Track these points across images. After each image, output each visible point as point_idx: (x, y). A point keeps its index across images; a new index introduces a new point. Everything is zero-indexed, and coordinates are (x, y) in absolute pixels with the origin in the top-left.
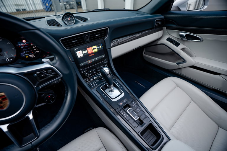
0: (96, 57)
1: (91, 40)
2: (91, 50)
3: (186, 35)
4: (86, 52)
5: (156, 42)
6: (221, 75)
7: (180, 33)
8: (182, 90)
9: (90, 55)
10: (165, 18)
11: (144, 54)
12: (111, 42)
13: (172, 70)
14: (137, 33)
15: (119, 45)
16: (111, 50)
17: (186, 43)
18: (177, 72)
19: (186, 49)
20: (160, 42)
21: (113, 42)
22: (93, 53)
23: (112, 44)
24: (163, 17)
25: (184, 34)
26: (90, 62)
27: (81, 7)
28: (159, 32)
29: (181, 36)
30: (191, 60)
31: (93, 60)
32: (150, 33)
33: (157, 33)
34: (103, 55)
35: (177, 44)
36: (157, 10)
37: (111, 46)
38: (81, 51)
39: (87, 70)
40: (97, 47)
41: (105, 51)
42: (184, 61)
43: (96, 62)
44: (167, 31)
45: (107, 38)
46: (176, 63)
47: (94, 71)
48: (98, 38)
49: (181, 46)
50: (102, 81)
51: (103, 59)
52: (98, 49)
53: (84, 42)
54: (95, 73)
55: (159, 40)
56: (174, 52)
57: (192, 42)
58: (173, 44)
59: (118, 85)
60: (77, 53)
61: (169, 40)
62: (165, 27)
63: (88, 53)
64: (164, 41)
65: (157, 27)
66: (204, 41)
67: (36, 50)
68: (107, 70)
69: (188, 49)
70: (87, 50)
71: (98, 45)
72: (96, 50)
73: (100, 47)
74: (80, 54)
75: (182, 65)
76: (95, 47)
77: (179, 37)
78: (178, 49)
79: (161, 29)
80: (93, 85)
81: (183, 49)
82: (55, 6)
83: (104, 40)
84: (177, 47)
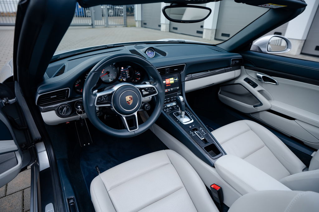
0: (172, 88)
1: (170, 73)
2: (169, 81)
3: (263, 77)
5: (233, 81)
6: (295, 120)
7: (257, 74)
8: (256, 134)
9: (167, 86)
10: (243, 57)
11: (220, 93)
12: (186, 76)
13: (249, 114)
14: (210, 70)
15: (192, 79)
16: (185, 83)
17: (264, 85)
18: (255, 116)
19: (264, 92)
20: (237, 81)
21: (187, 76)
22: (170, 84)
23: (186, 79)
24: (240, 56)
25: (261, 76)
26: (166, 91)
27: (133, 15)
28: (236, 71)
29: (258, 77)
30: (267, 104)
31: (169, 90)
32: (225, 71)
33: (234, 71)
34: (177, 86)
35: (255, 85)
36: (234, 49)
37: (186, 80)
40: (174, 79)
41: (180, 84)
42: (261, 104)
43: (171, 92)
44: (245, 71)
45: (182, 73)
46: (253, 106)
48: (176, 72)
49: (259, 88)
50: (175, 109)
51: (177, 90)
52: (174, 81)
53: (165, 74)
54: (169, 102)
55: (237, 79)
56: (251, 94)
57: (269, 85)
58: (251, 85)
59: (189, 113)
61: (247, 80)
62: (244, 67)
63: (166, 83)
64: (241, 81)
65: (233, 66)
66: (280, 85)
67: (128, 76)
68: (181, 98)
69: (266, 91)
70: (165, 80)
71: (174, 77)
73: (176, 79)
75: (259, 108)
76: (172, 79)
77: (257, 78)
78: (255, 91)
79: (239, 68)
80: (167, 111)
81: (260, 91)
82: (94, 11)
83: (180, 74)
84: (254, 88)
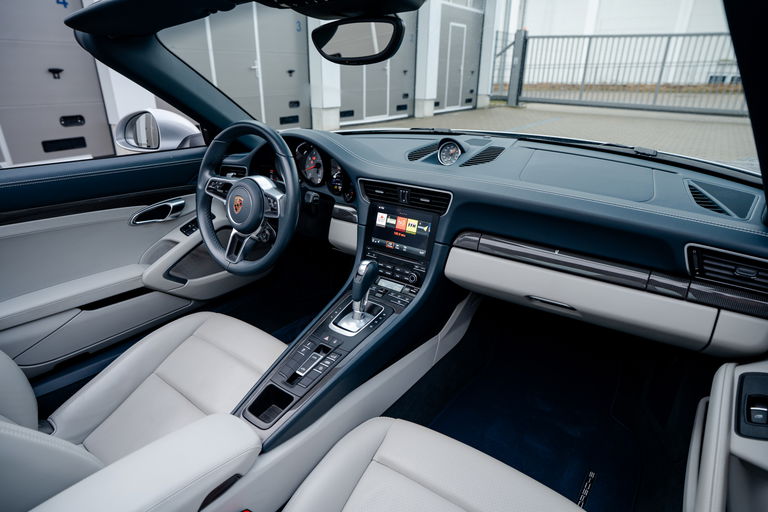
0: (406, 245)
1: (411, 204)
2: (404, 224)
4: (393, 222)
9: (396, 233)
15: (477, 251)
16: (450, 250)
26: (390, 245)
31: (398, 247)
34: (422, 248)
37: (455, 243)
38: (385, 215)
39: (378, 256)
40: (419, 225)
43: (401, 253)
47: (389, 270)
52: (418, 229)
53: (398, 201)
54: (388, 276)
59: (377, 319)
60: (380, 215)
63: (395, 225)
70: (397, 219)
71: (422, 221)
72: (413, 230)
73: (425, 229)
74: (382, 220)
